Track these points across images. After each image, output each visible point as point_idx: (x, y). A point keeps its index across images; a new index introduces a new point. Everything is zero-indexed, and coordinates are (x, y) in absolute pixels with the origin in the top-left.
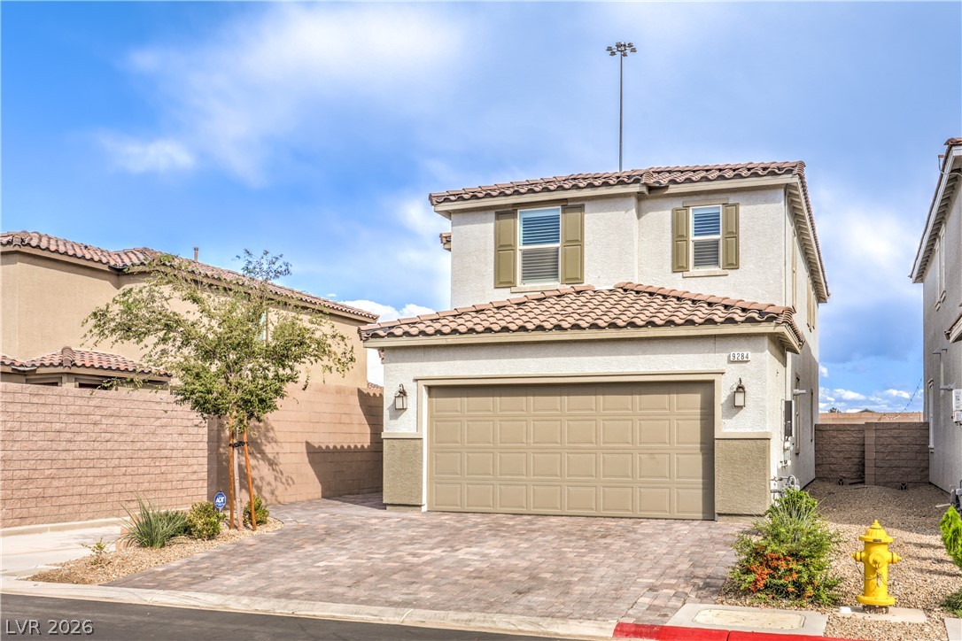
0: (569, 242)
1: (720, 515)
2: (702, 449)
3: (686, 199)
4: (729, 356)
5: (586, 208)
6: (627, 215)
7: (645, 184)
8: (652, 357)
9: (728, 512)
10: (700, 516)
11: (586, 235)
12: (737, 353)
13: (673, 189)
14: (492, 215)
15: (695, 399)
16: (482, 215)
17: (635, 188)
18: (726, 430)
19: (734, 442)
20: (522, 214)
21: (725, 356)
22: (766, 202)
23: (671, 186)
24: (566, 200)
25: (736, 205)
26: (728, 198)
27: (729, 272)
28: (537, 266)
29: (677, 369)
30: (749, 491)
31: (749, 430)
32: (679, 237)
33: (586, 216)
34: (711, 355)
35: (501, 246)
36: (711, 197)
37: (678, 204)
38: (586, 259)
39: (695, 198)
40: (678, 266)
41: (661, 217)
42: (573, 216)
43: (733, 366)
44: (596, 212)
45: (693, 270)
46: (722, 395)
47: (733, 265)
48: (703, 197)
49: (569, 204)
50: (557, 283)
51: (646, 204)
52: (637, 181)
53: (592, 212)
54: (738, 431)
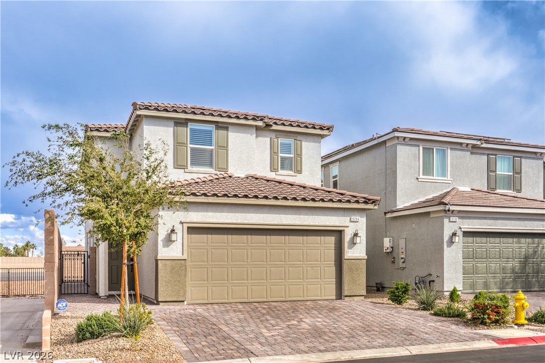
0: (219, 147)
1: (346, 296)
2: (335, 264)
3: (277, 133)
4: (351, 219)
5: (230, 129)
6: (251, 137)
7: (265, 122)
8: (316, 217)
9: (349, 295)
10: (334, 297)
11: (229, 144)
12: (354, 218)
13: (275, 127)
14: (172, 123)
15: (332, 240)
16: (166, 122)
17: (260, 123)
18: (349, 255)
19: (354, 261)
20: (191, 126)
21: (349, 218)
22: (314, 142)
23: (274, 125)
24: (217, 122)
25: (301, 141)
26: (297, 137)
27: (297, 174)
28: (199, 158)
29: (328, 224)
30: (359, 284)
31: (359, 255)
32: (273, 153)
33: (230, 134)
34: (343, 218)
35: (178, 143)
36: (289, 134)
37: (273, 135)
38: (229, 158)
39: (281, 134)
40: (273, 169)
41: (265, 141)
42: (222, 132)
43: (352, 224)
44: (235, 132)
45: (281, 172)
46: (347, 237)
47: (300, 172)
48: (285, 134)
49: (220, 125)
50: (212, 170)
51: (260, 132)
52: (262, 120)
53: (233, 132)
54: (354, 255)
